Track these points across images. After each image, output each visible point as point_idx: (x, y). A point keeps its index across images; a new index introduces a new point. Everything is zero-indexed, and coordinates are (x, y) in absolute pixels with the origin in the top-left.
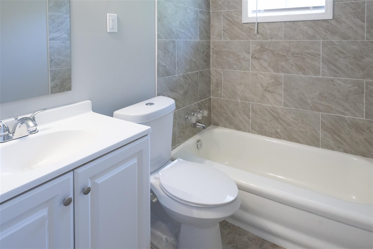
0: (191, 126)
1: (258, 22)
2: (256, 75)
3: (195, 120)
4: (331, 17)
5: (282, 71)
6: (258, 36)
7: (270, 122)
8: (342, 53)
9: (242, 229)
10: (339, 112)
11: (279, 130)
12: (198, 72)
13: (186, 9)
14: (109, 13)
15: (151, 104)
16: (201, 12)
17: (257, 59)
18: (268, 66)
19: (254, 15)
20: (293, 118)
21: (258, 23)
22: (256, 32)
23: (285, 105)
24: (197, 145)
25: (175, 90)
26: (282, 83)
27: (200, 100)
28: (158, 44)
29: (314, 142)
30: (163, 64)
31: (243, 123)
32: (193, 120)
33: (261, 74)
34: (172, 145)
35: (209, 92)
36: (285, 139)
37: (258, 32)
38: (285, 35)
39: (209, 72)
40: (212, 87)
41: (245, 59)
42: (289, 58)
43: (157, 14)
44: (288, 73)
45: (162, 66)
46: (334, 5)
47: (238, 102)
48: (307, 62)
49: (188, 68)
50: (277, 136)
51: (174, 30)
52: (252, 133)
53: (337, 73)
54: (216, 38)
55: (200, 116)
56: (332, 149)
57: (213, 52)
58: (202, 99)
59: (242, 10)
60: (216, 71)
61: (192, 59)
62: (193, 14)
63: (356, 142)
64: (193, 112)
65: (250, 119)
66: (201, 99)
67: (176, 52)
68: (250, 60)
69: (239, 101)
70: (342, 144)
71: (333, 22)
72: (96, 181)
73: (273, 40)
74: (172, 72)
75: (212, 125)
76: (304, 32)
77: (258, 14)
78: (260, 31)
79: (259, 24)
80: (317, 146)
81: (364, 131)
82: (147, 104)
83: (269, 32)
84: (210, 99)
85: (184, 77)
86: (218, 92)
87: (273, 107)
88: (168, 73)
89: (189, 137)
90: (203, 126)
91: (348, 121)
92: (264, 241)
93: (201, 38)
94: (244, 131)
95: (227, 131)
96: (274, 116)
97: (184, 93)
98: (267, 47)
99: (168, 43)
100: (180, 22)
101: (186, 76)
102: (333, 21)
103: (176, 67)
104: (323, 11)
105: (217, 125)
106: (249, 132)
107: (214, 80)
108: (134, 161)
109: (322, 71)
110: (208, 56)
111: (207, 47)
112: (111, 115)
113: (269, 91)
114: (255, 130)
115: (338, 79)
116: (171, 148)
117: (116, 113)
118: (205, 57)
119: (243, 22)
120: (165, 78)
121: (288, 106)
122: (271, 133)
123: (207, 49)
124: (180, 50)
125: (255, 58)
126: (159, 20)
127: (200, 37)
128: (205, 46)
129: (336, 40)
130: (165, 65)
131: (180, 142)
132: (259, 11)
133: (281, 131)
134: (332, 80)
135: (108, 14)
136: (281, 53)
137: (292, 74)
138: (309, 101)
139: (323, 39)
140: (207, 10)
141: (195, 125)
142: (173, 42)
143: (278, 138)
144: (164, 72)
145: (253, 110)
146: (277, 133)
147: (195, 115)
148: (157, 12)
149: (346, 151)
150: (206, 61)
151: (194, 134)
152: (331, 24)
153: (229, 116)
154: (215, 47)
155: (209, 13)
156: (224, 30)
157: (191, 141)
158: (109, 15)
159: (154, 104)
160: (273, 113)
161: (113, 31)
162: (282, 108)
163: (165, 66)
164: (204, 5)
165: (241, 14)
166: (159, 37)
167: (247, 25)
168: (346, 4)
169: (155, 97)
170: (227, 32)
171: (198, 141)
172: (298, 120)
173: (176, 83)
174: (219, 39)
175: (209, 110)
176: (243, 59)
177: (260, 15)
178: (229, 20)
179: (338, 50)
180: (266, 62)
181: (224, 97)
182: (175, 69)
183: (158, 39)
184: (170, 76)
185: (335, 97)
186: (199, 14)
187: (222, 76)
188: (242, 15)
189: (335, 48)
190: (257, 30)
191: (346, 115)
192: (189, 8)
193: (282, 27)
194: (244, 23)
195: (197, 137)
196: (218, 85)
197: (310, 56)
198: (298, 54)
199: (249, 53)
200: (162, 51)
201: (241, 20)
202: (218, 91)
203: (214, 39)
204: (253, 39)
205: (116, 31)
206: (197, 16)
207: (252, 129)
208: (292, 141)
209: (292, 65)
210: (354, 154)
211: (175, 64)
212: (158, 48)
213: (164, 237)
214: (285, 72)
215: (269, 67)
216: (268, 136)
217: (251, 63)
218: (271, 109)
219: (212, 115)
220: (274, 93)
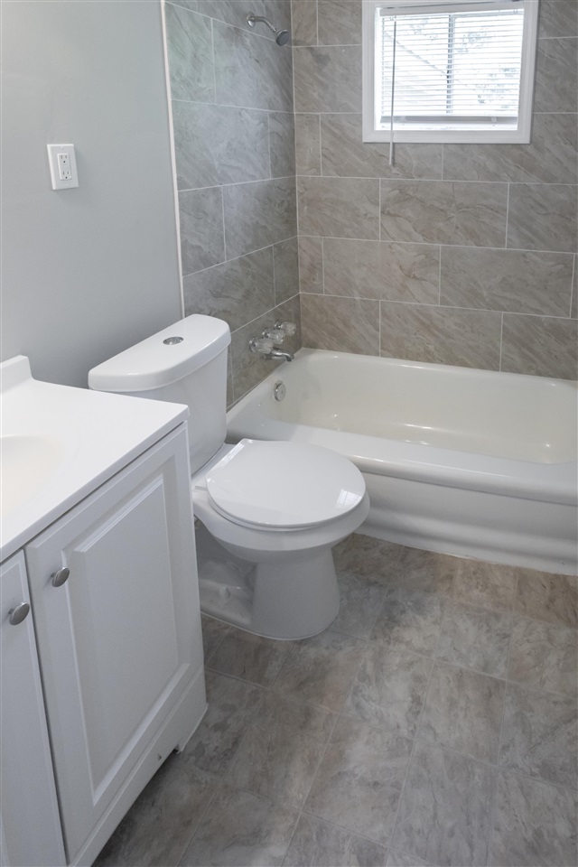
0: (262, 358)
1: (394, 141)
2: (390, 247)
3: (271, 346)
4: (528, 142)
5: (439, 238)
6: (395, 171)
7: (415, 334)
8: (541, 206)
10: (532, 309)
11: (431, 348)
12: (271, 248)
13: (240, 114)
15: (178, 340)
16: (273, 116)
17: (392, 215)
18: (413, 230)
19: (387, 127)
20: (456, 324)
21: (394, 144)
22: (390, 163)
23: (444, 302)
24: (276, 393)
25: (224, 294)
26: (438, 262)
27: (277, 304)
28: (179, 200)
29: (489, 362)
30: (195, 242)
31: (365, 338)
32: (267, 347)
33: (399, 244)
34: (228, 405)
35: (296, 283)
36: (441, 362)
37: (394, 163)
38: (445, 171)
39: (295, 243)
40: (302, 273)
41: (369, 216)
42: (453, 214)
43: (175, 132)
44: (449, 243)
45: (193, 247)
46: (533, 116)
47: (355, 300)
48: (484, 223)
49: (249, 242)
50: (428, 357)
51: (216, 163)
52: (382, 356)
53: (533, 242)
54: (308, 170)
55: (279, 338)
56: (517, 371)
57: (302, 201)
58: (282, 300)
59: (361, 115)
60: (308, 239)
61: (257, 223)
62: (257, 122)
63: (556, 356)
64: (263, 331)
65: (378, 330)
66: (279, 299)
67: (221, 211)
68: (378, 218)
69: (358, 298)
70: (534, 362)
71: (530, 150)
73: (423, 180)
74: (214, 256)
75: (303, 348)
76: (480, 165)
77: (394, 125)
78: (398, 160)
79: (397, 146)
80: (495, 369)
81: (568, 338)
82: (166, 342)
83: (415, 163)
84: (298, 297)
85: (242, 262)
86: (315, 283)
87: (421, 306)
88: (206, 261)
89: (258, 380)
90: (286, 356)
91: (545, 324)
93: (275, 174)
94: (368, 354)
95: (335, 356)
96: (422, 323)
97: (244, 296)
98: (411, 194)
99: (204, 196)
100: (229, 144)
101: (247, 260)
102: (529, 147)
103: (223, 244)
104: (513, 127)
105: (313, 346)
106: (377, 354)
107: (305, 259)
108: (158, 482)
109: (508, 239)
110: (291, 210)
111: (289, 191)
113: (414, 277)
114: (389, 351)
115: (534, 253)
116: (225, 409)
117: (94, 373)
118: (286, 214)
119: (364, 141)
120: (201, 273)
121: (448, 304)
122: (418, 354)
123: (290, 194)
124: (232, 208)
125: (389, 214)
126: (178, 144)
127: (273, 172)
128: (285, 191)
129: (532, 182)
130: (199, 244)
131: (240, 395)
132: (398, 119)
133: (435, 348)
134: (524, 255)
135: (49, 146)
136: (437, 204)
137: (457, 244)
138: (485, 293)
139: (513, 179)
140: (287, 110)
141: (269, 356)
142: (215, 190)
143: (429, 361)
144: (196, 260)
145: (384, 315)
146: (428, 352)
147: (269, 335)
148: (175, 128)
149: (539, 374)
150: (287, 221)
151: (267, 372)
152: (527, 153)
153: (338, 328)
154: (306, 189)
155: (290, 117)
156: (324, 156)
157: (263, 389)
159: (182, 339)
160: (421, 318)
161: (66, 186)
162: (438, 308)
163: (199, 247)
164: (279, 99)
165: (361, 122)
166: (180, 186)
167: (374, 148)
168: (553, 116)
170: (330, 160)
171: (277, 386)
172: (464, 327)
173: (227, 278)
174: (314, 174)
175: (297, 319)
176: (366, 215)
177: (398, 127)
178: (334, 134)
179: (535, 201)
180: (410, 222)
181: (326, 292)
182: (223, 249)
183: (179, 189)
184: (212, 265)
185: (527, 285)
186: (269, 121)
187: (321, 251)
188: (361, 124)
189: (530, 197)
190: (393, 158)
191: (543, 314)
192: (247, 111)
193: (440, 155)
194: (365, 143)
195: (274, 378)
196: (313, 269)
197: (489, 211)
198: (467, 208)
199: (376, 204)
200: (190, 214)
201: (361, 136)
202: (314, 280)
203: (303, 174)
204: (385, 176)
205: (75, 184)
206: (266, 125)
207: (382, 348)
208: (454, 364)
209: (457, 228)
210: (551, 376)
211: (222, 238)
212: (180, 209)
213: (222, 588)
214: (444, 242)
215: (416, 231)
216: (412, 359)
217: (382, 225)
218: (418, 311)
219: (303, 328)
220: (424, 280)
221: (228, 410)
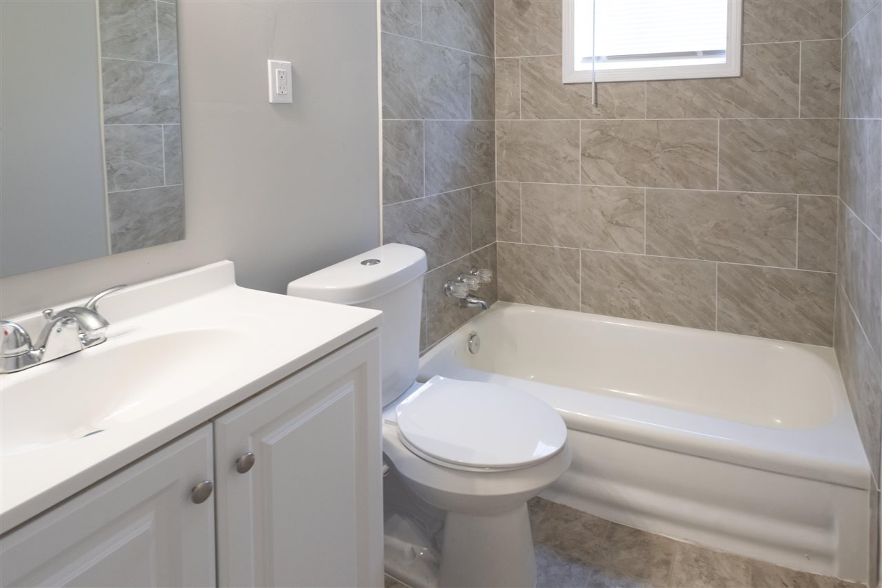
0: (457, 305)
1: (596, 81)
2: (591, 191)
3: (466, 292)
4: (737, 73)
5: (643, 181)
6: (595, 111)
7: (619, 287)
8: (756, 142)
9: (570, 508)
10: (752, 259)
11: (637, 302)
12: (469, 190)
13: (443, 52)
14: (272, 58)
15: (375, 262)
16: (475, 59)
17: (593, 158)
18: (615, 173)
19: (588, 67)
20: (664, 276)
21: (596, 83)
22: (593, 103)
23: (650, 250)
24: (470, 344)
25: (422, 230)
26: (643, 207)
27: (474, 249)
28: (384, 128)
29: (704, 320)
30: (397, 173)
31: (564, 291)
32: (462, 292)
33: (600, 188)
34: (421, 349)
35: (493, 230)
36: (648, 319)
37: (596, 104)
38: (649, 109)
39: (493, 188)
40: (500, 219)
41: (569, 159)
42: (658, 155)
43: (382, 62)
44: (655, 185)
45: (393, 177)
46: (742, 47)
47: (553, 248)
48: (692, 163)
49: (448, 180)
50: (634, 313)
51: (419, 98)
52: (582, 311)
53: (748, 182)
54: (507, 114)
55: (474, 283)
56: (738, 331)
57: (501, 145)
58: (478, 247)
59: (561, 56)
60: (506, 185)
61: (456, 161)
62: (459, 62)
63: (782, 314)
64: (459, 276)
65: (578, 282)
66: (475, 246)
67: (422, 145)
68: (578, 161)
69: (557, 247)
70: (756, 320)
71: (741, 82)
72: (264, 440)
73: (626, 119)
74: (414, 190)
75: (499, 301)
76: (686, 101)
77: (596, 64)
78: (600, 100)
79: (599, 86)
80: (711, 328)
81: (796, 293)
82: (364, 263)
83: (617, 102)
84: (495, 245)
85: (440, 200)
86: (512, 230)
87: (625, 255)
88: (405, 193)
89: (452, 329)
90: (482, 303)
91: (767, 276)
92: (615, 526)
93: (475, 116)
94: (567, 308)
95: (532, 310)
96: (627, 275)
97: (441, 236)
98: (613, 134)
99: (406, 127)
100: (432, 80)
101: (444, 197)
102: (740, 80)
103: (422, 178)
104: (721, 60)
105: (509, 299)
106: (577, 309)
107: (502, 205)
108: (349, 389)
109: (720, 180)
110: (490, 154)
111: (487, 134)
112: (283, 291)
113: (617, 223)
114: (590, 306)
115: (750, 195)
116: (418, 353)
117: (293, 285)
118: (484, 157)
119: (564, 81)
120: (400, 205)
121: (655, 252)
122: (622, 309)
123: (488, 138)
124: (433, 143)
125: (589, 156)
126: (385, 75)
127: (474, 113)
128: (484, 133)
129: (745, 117)
130: (399, 174)
131: (434, 342)
132: (598, 58)
133: (641, 303)
134: (739, 198)
135: (269, 62)
136: (641, 145)
137: (663, 186)
138: (696, 241)
139: (722, 115)
140: (488, 54)
141: (464, 302)
142: (417, 124)
143: (635, 318)
144: (397, 191)
145: (585, 265)
146: (633, 307)
147: (465, 280)
148: (382, 58)
149: (763, 335)
150: (485, 165)
151: (462, 321)
152: (737, 86)
153: (535, 279)
154: (505, 133)
155: (491, 62)
156: (523, 99)
157: (457, 338)
158: (272, 63)
159: (379, 261)
160: (625, 268)
161: (281, 100)
162: (643, 257)
163: (399, 178)
164: (481, 43)
165: (561, 63)
166: (384, 116)
167: (573, 88)
168: (764, 46)
169: (379, 246)
170: (530, 103)
171: (472, 337)
172: (673, 279)
173: (425, 214)
174: (514, 118)
175: (494, 268)
176: (565, 158)
177: (600, 66)
178: (534, 77)
179: (749, 138)
180: (612, 164)
181: (524, 240)
182: (422, 183)
183: (383, 117)
184: (411, 198)
185: (744, 231)
186: (471, 63)
187: (519, 197)
188: (561, 66)
189: (744, 133)
190: (596, 100)
191: (764, 263)
192: (450, 50)
193: (643, 93)
194: (565, 84)
195: (468, 328)
196: (511, 215)
197: (698, 150)
198: (674, 147)
199: (576, 146)
200: (392, 144)
201: (561, 78)
202: (511, 227)
203: (503, 117)
204: (586, 116)
205: (289, 100)
206: (467, 67)
207: (583, 303)
208: (663, 322)
209: (663, 169)
210: (778, 338)
211: (422, 172)
212: (384, 138)
213: (407, 547)
214: (648, 184)
215: (618, 173)
216: (616, 316)
217: (582, 167)
218: (622, 261)
219: (500, 280)
220: (628, 226)
221: (421, 355)
